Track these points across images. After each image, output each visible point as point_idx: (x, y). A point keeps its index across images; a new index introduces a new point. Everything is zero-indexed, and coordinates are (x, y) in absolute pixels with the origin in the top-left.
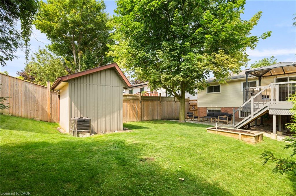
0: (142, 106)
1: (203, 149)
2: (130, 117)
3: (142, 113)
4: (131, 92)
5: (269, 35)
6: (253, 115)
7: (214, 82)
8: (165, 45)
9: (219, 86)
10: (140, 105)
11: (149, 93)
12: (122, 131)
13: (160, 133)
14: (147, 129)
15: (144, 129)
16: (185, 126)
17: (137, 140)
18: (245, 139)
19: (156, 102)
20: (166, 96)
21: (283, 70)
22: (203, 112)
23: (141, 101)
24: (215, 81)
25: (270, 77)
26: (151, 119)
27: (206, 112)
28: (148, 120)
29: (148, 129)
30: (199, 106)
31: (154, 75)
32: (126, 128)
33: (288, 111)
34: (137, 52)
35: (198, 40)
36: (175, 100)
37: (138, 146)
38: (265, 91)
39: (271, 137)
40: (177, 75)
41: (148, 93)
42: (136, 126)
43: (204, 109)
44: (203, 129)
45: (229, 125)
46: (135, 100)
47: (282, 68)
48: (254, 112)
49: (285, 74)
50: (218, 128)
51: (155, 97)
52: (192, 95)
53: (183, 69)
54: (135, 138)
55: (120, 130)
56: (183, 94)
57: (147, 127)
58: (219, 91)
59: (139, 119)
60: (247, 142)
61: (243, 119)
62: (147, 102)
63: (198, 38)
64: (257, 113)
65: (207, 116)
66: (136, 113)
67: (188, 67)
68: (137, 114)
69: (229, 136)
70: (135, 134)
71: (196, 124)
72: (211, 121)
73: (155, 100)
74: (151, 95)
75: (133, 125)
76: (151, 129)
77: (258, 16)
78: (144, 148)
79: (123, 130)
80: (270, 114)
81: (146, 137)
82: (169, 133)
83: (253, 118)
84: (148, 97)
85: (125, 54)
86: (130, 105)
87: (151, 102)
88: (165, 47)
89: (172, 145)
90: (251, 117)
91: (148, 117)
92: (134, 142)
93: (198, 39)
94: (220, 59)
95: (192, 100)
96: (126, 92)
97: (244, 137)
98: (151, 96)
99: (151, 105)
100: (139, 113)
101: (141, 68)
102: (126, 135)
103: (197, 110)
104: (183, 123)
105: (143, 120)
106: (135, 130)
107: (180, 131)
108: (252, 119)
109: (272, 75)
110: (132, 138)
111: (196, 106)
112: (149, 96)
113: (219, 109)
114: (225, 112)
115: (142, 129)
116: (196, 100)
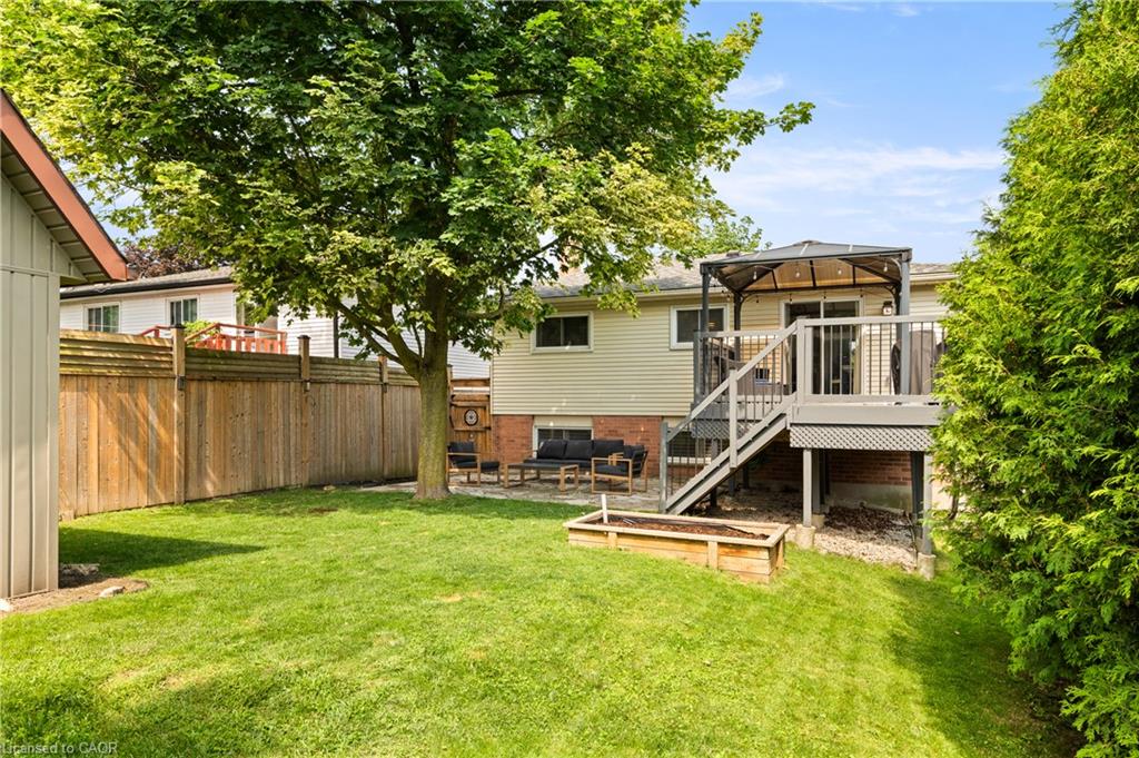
0: (193, 409)
1: (596, 648)
2: (103, 481)
3: (193, 451)
4: (103, 319)
5: (806, 118)
6: (735, 452)
7: (584, 298)
8: (364, 58)
9: (585, 320)
10: (175, 405)
11: (232, 332)
12: (48, 599)
13: (334, 575)
14: (238, 559)
15: (217, 560)
16: (454, 517)
17: (190, 657)
18: (733, 563)
19: (280, 386)
20: (332, 356)
21: (812, 269)
22: (518, 441)
23: (182, 380)
24: (588, 294)
25: (769, 294)
26: (247, 485)
27: (529, 438)
28: (231, 496)
29: (251, 556)
30: (497, 408)
31: (284, 229)
32: (84, 569)
33: (851, 433)
34: (173, 63)
35: (536, 72)
36: (385, 380)
37: (214, 715)
38: (777, 351)
39: (795, 538)
40: (423, 243)
41: (225, 331)
42: (157, 540)
43: (523, 423)
44: (547, 525)
45: (638, 498)
46: (140, 373)
47: (811, 263)
48: (739, 437)
49: (815, 288)
50: (613, 519)
51: (273, 357)
52: (479, 353)
53: (458, 210)
54: (175, 639)
55: (31, 587)
56: (436, 346)
57: (234, 541)
58: (585, 342)
59: (165, 488)
60: (742, 578)
61: (701, 468)
62: (225, 386)
63: (532, 62)
64: (749, 443)
65: (539, 457)
66: (146, 454)
67: (486, 202)
68: (155, 456)
69: (668, 554)
70: (167, 604)
71: (501, 503)
72: (562, 481)
73: (274, 377)
74: (243, 344)
75: (129, 538)
76: (266, 553)
77: (751, 33)
78: (260, 721)
79: (62, 585)
80: (794, 444)
81: (253, 623)
82: (386, 571)
83: (735, 466)
84: (227, 356)
85: (80, 53)
86: (106, 402)
87: (248, 386)
88: (358, 68)
89: (436, 658)
90: (727, 460)
91: (230, 473)
92: (179, 683)
93: (535, 67)
94: (628, 186)
95: (467, 382)
96: (74, 321)
97: (727, 554)
98: (243, 350)
99: (248, 404)
100: (170, 457)
101: (201, 173)
102: (93, 629)
103: (489, 428)
104: (438, 498)
105: (193, 494)
106: (152, 572)
107: (441, 547)
108: (732, 469)
109: (776, 290)
110: (153, 651)
111: (485, 408)
112: (234, 348)
113: (585, 425)
114: (609, 438)
115: (208, 563)
116: (486, 382)
